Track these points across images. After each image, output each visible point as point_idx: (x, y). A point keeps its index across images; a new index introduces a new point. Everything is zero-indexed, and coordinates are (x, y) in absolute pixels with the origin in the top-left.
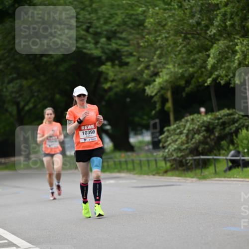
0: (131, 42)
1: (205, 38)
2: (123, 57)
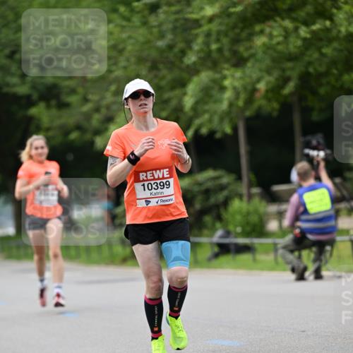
1: (181, 69)
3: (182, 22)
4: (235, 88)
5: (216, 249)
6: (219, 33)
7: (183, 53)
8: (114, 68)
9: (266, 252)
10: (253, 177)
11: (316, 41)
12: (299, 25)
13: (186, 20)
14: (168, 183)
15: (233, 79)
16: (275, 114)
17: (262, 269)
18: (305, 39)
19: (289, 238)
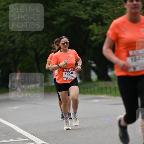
0: (109, 10)
2: (104, 20)
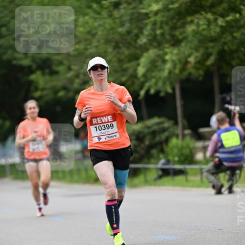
1: (135, 47)
2: (54, 66)
3: (136, 15)
4: (173, 61)
5: (160, 173)
6: (162, 23)
7: (137, 36)
8: (89, 47)
9: (195, 175)
10: (185, 122)
11: (229, 28)
12: (217, 17)
13: (139, 13)
14: (112, 125)
15: (172, 55)
16: (201, 79)
17: (192, 186)
18: (221, 27)
19: (211, 165)
